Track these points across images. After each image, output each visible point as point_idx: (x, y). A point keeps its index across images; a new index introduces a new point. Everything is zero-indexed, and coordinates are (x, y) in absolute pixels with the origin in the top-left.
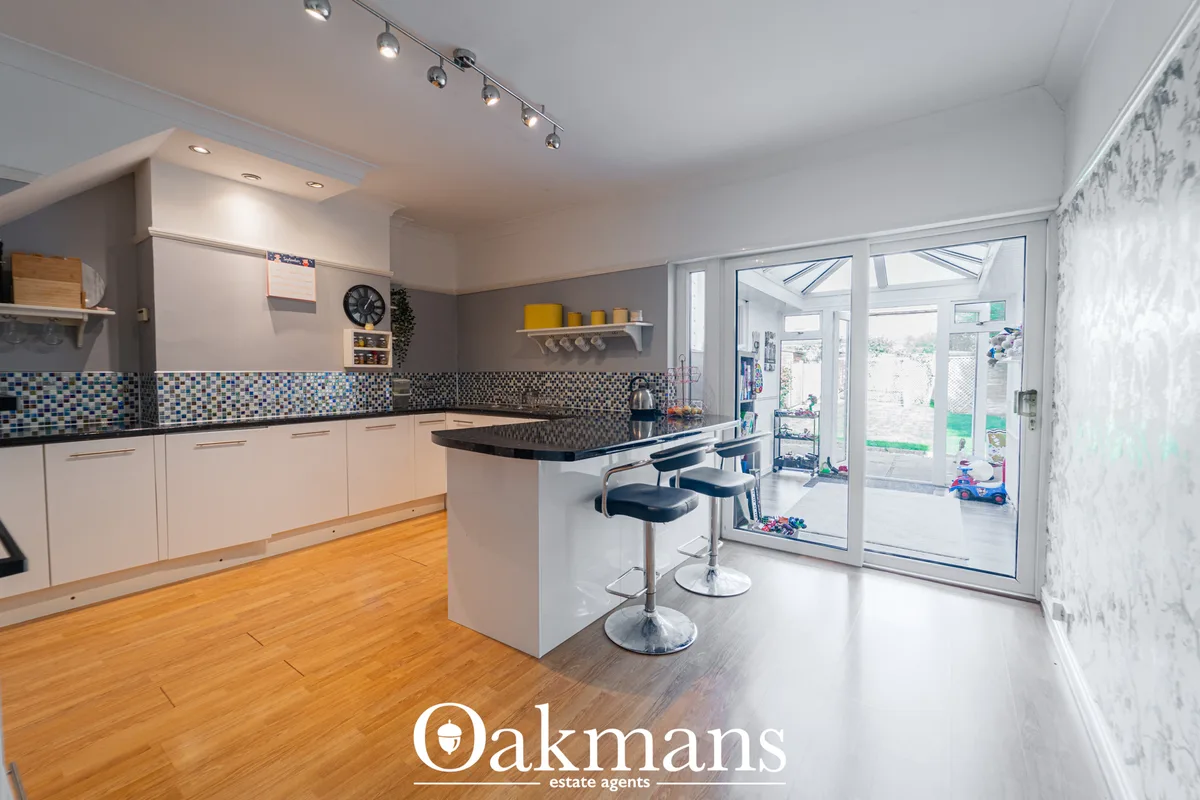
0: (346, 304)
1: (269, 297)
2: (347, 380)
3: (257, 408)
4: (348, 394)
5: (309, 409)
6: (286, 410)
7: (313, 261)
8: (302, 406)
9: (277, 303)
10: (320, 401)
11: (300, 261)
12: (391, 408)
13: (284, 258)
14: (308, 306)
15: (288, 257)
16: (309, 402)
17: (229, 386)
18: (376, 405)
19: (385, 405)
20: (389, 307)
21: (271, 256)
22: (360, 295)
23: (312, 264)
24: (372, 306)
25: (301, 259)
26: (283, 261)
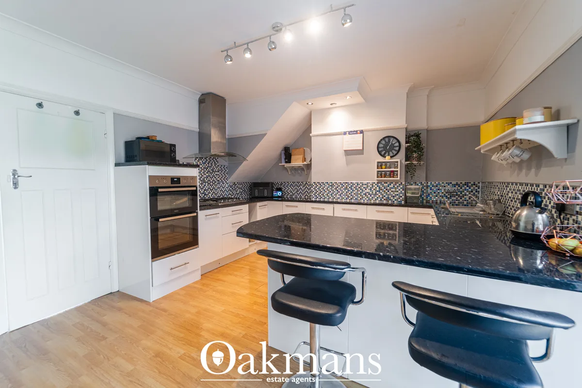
0: (378, 148)
1: (345, 151)
2: (378, 186)
3: (339, 196)
4: (378, 193)
5: (359, 199)
6: (350, 198)
7: (362, 130)
8: (356, 197)
9: (348, 153)
10: (364, 196)
11: (356, 132)
12: (403, 202)
13: (350, 133)
14: (360, 152)
15: (351, 132)
16: (359, 195)
17: (330, 187)
18: (394, 200)
19: (399, 200)
20: (404, 145)
21: (345, 133)
22: (385, 141)
23: (362, 132)
24: (393, 146)
25: (357, 131)
26: (349, 134)
